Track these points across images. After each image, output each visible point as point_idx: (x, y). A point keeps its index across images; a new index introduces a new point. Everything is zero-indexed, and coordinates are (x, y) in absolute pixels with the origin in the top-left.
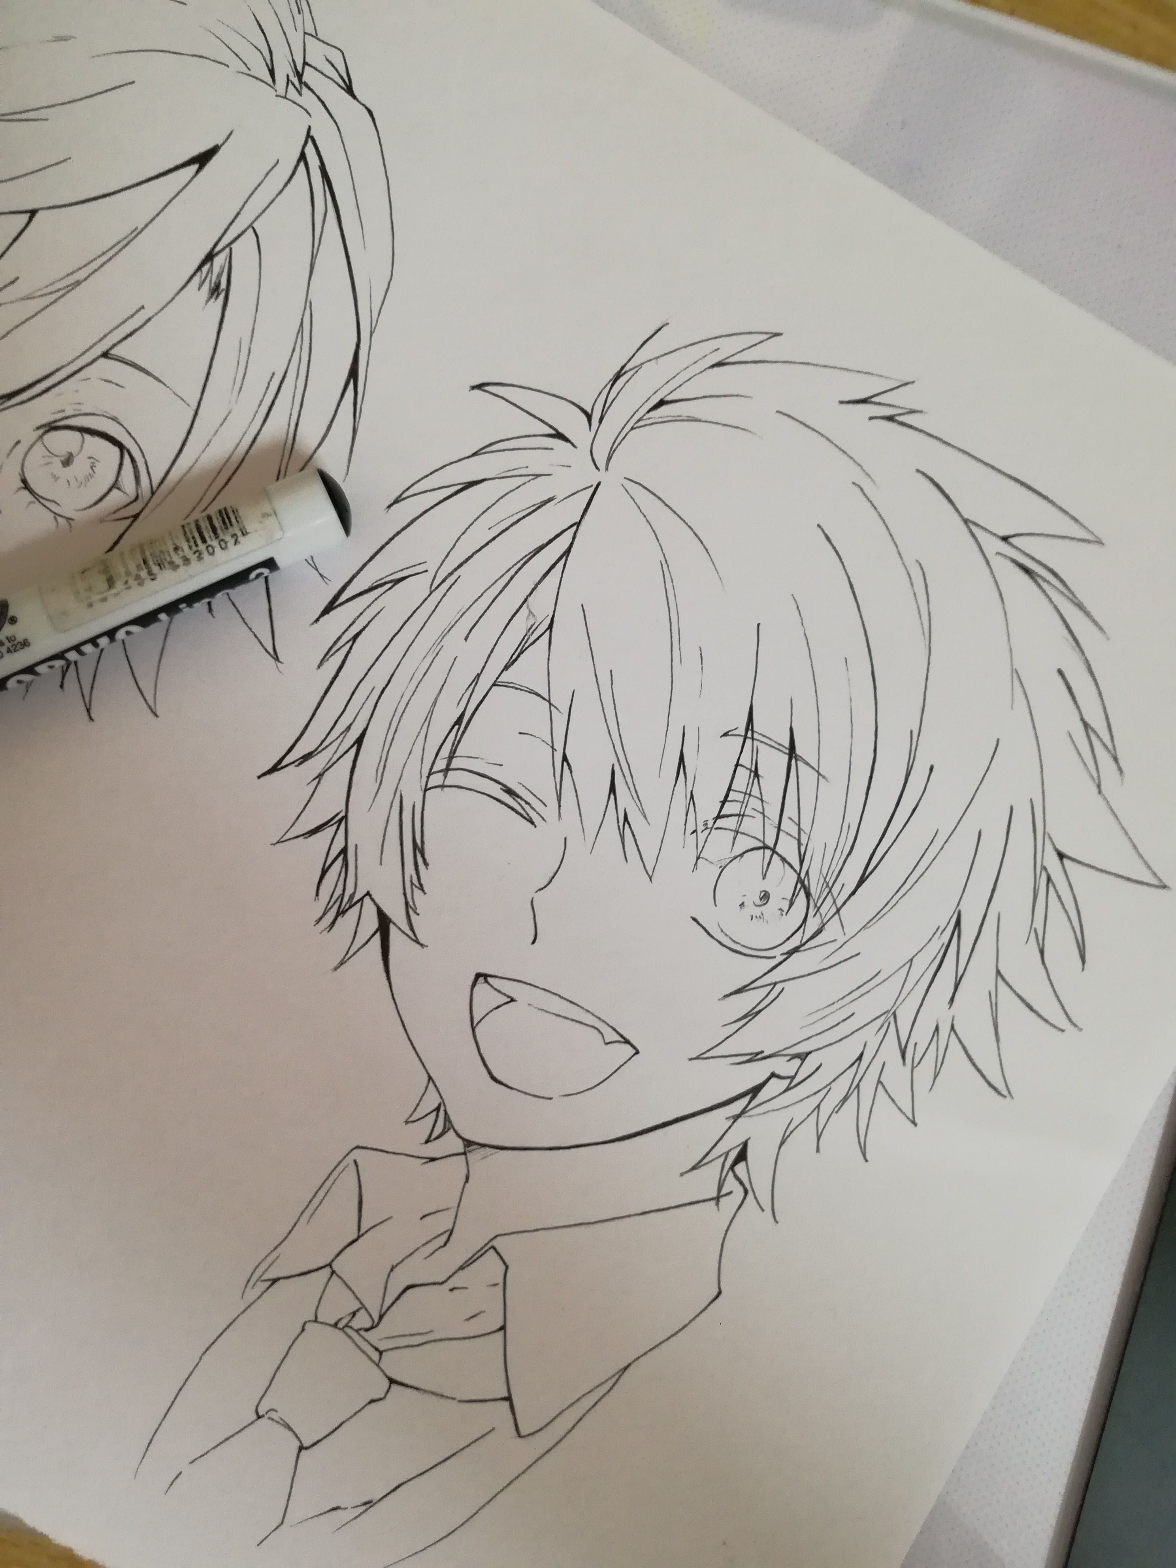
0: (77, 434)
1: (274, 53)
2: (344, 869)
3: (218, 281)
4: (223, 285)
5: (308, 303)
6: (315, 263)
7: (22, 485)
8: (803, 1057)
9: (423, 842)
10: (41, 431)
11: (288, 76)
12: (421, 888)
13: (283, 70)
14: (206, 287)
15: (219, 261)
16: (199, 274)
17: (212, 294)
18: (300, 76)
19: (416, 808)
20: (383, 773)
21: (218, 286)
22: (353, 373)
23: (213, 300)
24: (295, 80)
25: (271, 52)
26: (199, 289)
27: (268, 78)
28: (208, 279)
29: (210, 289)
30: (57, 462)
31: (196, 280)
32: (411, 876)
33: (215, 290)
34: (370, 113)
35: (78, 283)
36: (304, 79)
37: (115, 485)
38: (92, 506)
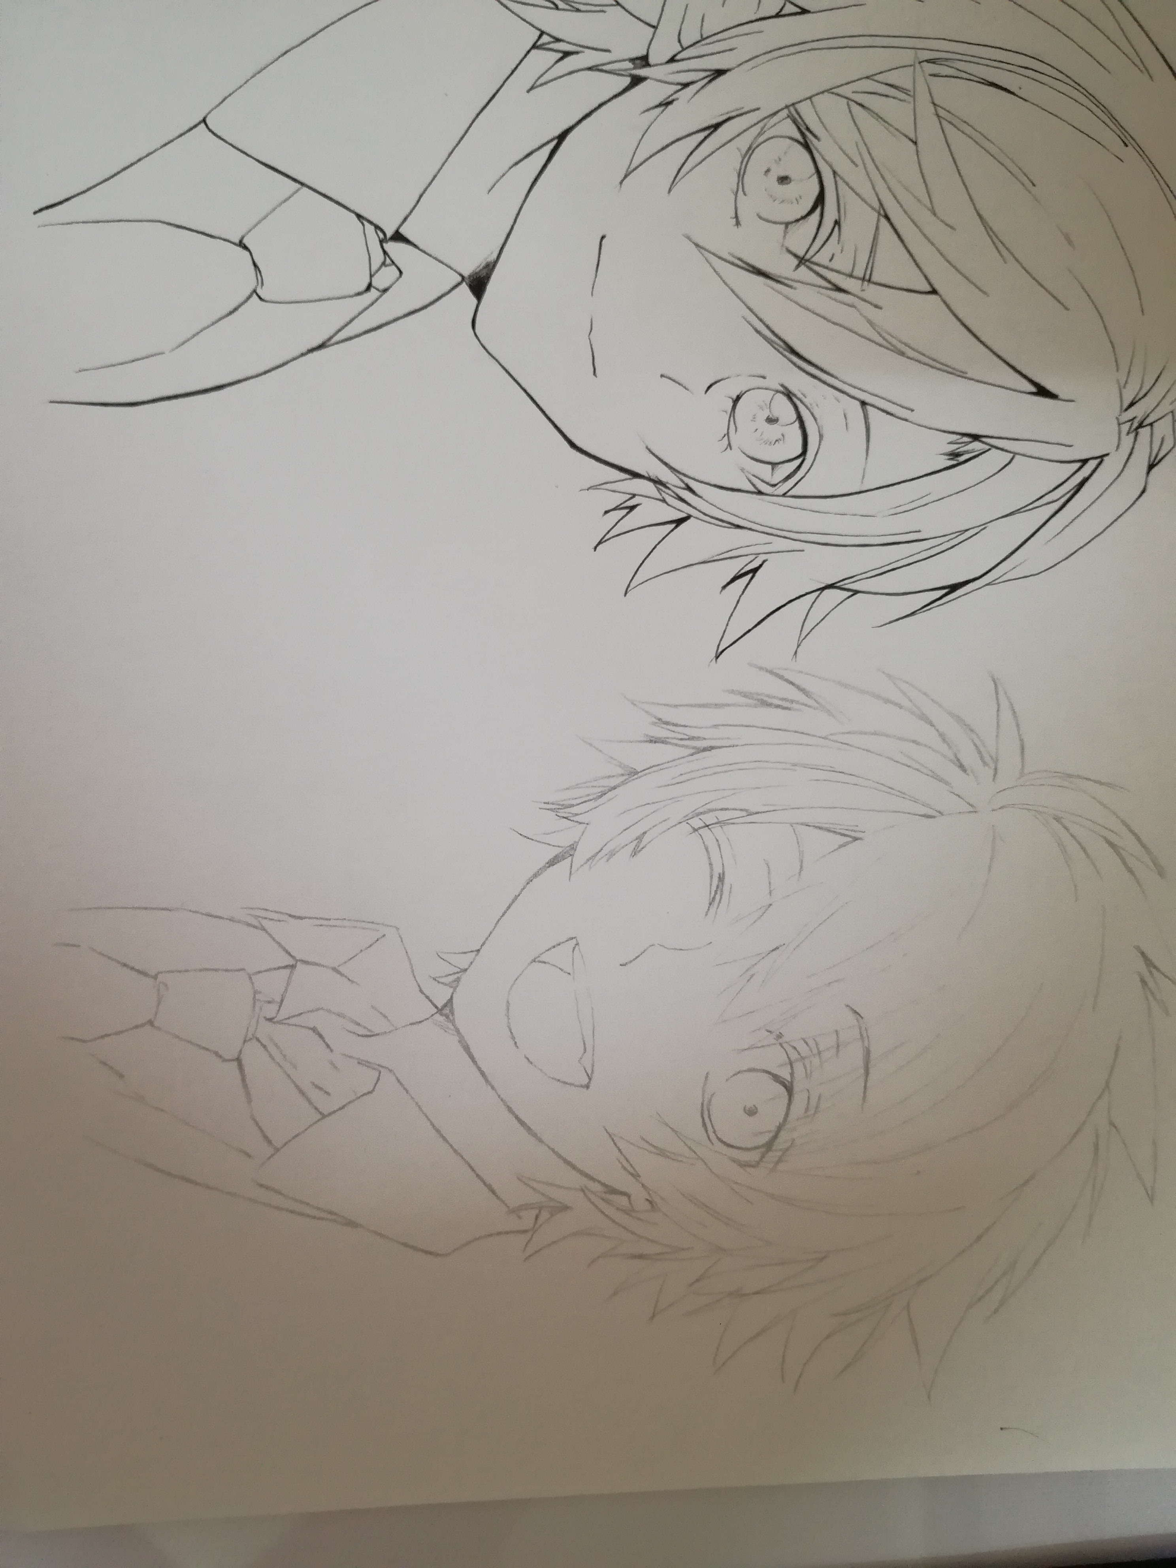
0: (794, 416)
1: (1146, 398)
3: (961, 453)
4: (962, 459)
5: (984, 526)
6: (1014, 514)
7: (735, 397)
10: (781, 389)
11: (1135, 418)
13: (1137, 411)
14: (953, 447)
15: (977, 446)
16: (959, 437)
17: (950, 455)
18: (1141, 426)
21: (958, 455)
22: (954, 588)
23: (947, 457)
24: (1136, 424)
25: (1145, 395)
26: (949, 443)
27: (1126, 404)
28: (960, 445)
29: (952, 451)
30: (766, 413)
31: (954, 437)
33: (954, 455)
34: (1143, 492)
35: (902, 354)
36: (1140, 430)
37: (774, 465)
38: (749, 457)
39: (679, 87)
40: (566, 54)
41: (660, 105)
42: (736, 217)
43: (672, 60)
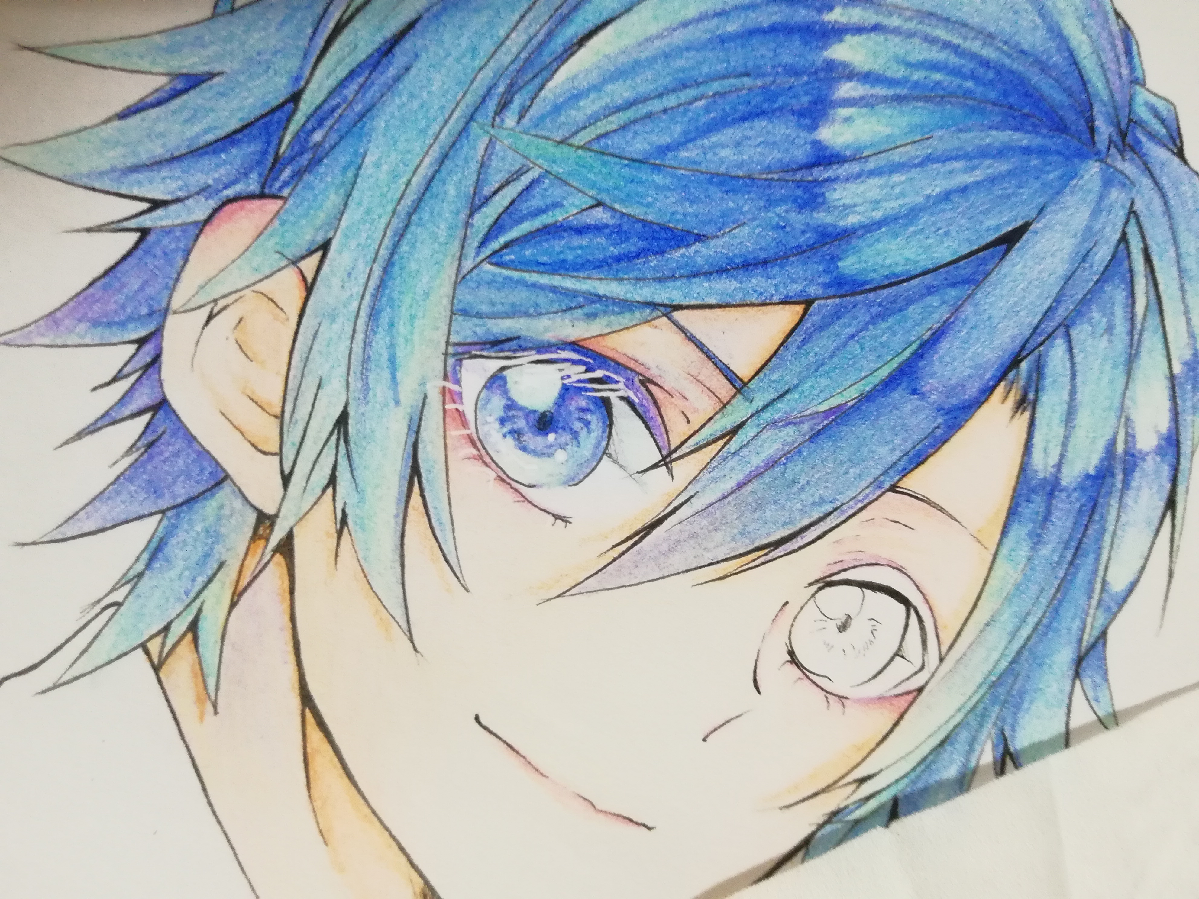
0: (857, 590)
3: (1024, 391)
4: (1032, 393)
6: (1132, 371)
7: (789, 658)
10: (815, 588)
11: (1110, 137)
13: (1104, 128)
14: (1012, 397)
15: (1027, 366)
18: (1123, 137)
21: (1024, 398)
22: (1171, 505)
24: (1118, 140)
29: (1016, 402)
30: (832, 627)
33: (1022, 402)
36: (1128, 139)
37: (898, 653)
38: (870, 680)
39: (330, 491)
40: (193, 627)
41: (340, 533)
42: (556, 517)
43: (286, 480)
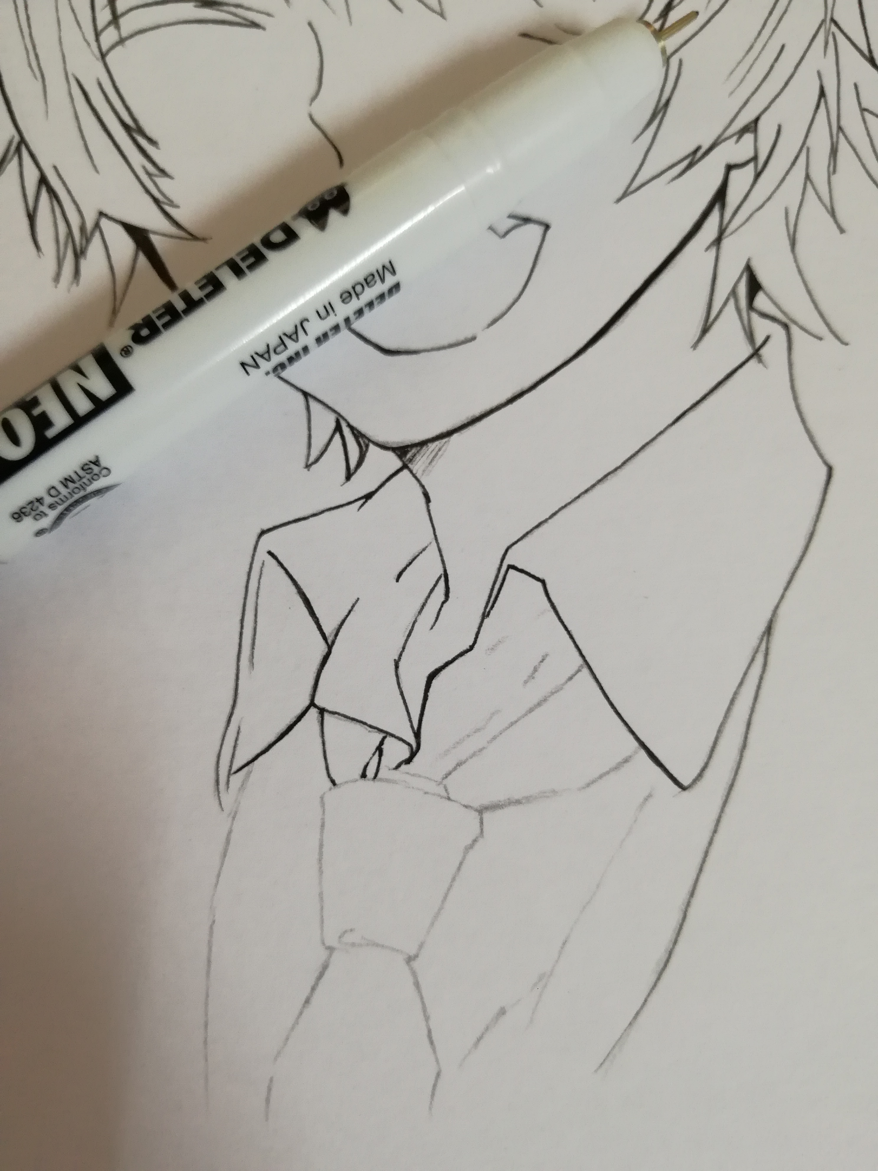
2: (55, 203)
8: (752, 127)
9: (135, 120)
12: (163, 172)
19: (104, 86)
20: (39, 65)
32: (144, 168)
